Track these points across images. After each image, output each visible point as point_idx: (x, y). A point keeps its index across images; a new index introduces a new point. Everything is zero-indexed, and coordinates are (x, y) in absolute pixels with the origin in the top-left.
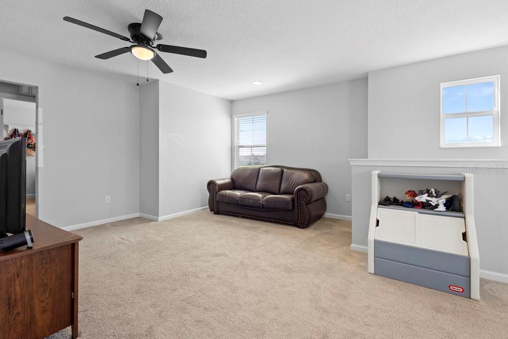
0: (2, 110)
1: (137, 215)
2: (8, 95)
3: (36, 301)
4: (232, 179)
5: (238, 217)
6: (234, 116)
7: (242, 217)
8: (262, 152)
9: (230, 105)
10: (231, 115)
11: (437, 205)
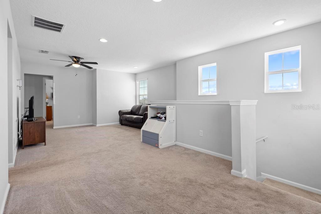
0: (45, 84)
1: (91, 124)
2: (47, 78)
3: (36, 134)
4: (131, 110)
5: (127, 126)
6: (136, 81)
7: (129, 126)
8: (146, 97)
9: (135, 76)
10: (135, 81)
11: (162, 118)
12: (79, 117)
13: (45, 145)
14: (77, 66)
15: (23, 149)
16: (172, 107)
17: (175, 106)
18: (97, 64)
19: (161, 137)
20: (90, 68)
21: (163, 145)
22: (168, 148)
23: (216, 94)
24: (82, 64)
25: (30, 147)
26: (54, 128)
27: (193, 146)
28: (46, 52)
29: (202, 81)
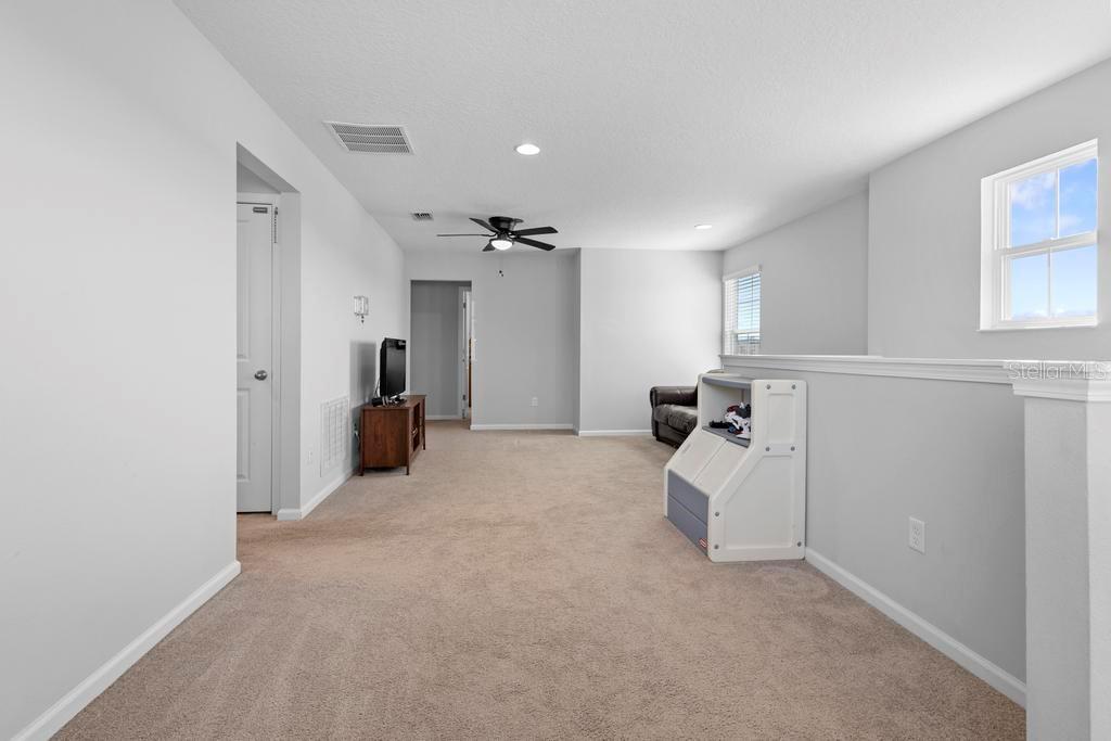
3: (388, 440)
5: (672, 446)
6: (724, 278)
9: (719, 260)
10: (720, 276)
11: (741, 429)
12: (535, 401)
13: (408, 474)
14: (502, 245)
15: (362, 475)
16: (782, 385)
17: (801, 384)
18: (555, 231)
19: (717, 515)
20: (549, 247)
21: (730, 547)
22: (748, 569)
23: (1093, 322)
24: (518, 237)
25: (384, 474)
26: (473, 427)
27: (883, 591)
28: (426, 216)
29: (1007, 251)
